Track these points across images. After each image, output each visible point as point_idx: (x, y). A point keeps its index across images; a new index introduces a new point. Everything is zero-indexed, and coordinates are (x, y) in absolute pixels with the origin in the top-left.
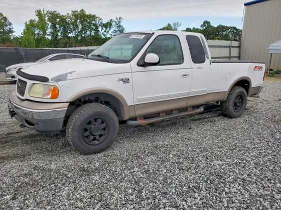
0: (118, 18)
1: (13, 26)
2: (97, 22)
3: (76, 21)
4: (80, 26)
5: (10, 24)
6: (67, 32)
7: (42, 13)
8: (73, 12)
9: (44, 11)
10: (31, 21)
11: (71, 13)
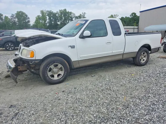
0: (83, 13)
1: (30, 19)
2: (72, 15)
3: (62, 15)
4: (63, 18)
5: (29, 18)
6: (56, 21)
7: (44, 12)
8: (60, 10)
9: (45, 10)
10: (38, 16)
11: (58, 11)
